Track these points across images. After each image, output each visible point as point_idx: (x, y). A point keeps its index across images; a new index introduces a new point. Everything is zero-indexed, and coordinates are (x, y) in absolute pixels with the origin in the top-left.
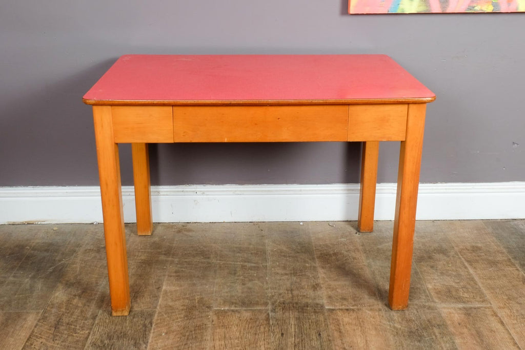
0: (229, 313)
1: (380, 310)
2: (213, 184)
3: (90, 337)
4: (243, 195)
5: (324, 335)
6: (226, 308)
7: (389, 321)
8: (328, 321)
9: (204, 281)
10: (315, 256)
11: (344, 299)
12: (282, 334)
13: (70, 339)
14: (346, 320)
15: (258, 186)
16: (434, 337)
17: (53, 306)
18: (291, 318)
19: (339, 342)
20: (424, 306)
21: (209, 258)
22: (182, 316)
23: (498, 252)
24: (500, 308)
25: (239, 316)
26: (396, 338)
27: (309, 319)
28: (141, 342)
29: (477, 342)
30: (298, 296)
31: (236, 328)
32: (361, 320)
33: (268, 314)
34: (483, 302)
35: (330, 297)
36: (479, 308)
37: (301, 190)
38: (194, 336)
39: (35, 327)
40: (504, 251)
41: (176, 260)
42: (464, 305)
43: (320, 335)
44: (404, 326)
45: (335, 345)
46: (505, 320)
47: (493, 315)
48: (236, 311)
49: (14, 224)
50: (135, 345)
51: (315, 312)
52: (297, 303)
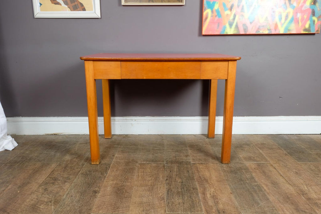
0: (146, 164)
1: (217, 164)
2: (140, 116)
3: (81, 171)
5: (190, 172)
6: (145, 163)
7: (221, 167)
8: (192, 167)
9: (135, 154)
10: (187, 146)
11: (200, 160)
12: (171, 171)
13: (71, 172)
14: (201, 167)
16: (242, 173)
17: (64, 161)
18: (175, 166)
19: (197, 174)
20: (238, 163)
21: (137, 146)
22: (124, 165)
23: (274, 145)
24: (274, 163)
25: (150, 165)
26: (224, 173)
27: (183, 166)
28: (104, 173)
29: (263, 174)
30: (178, 159)
31: (149, 169)
32: (208, 167)
33: (164, 165)
34: (266, 161)
35: (193, 159)
36: (264, 163)
38: (129, 172)
39: (55, 168)
40: (277, 144)
41: (122, 147)
42: (258, 163)
43: (188, 171)
44: (228, 169)
46: (277, 168)
47: (271, 166)
48: (149, 163)
49: (48, 135)
50: (101, 174)
51: (186, 164)
52: (178, 161)
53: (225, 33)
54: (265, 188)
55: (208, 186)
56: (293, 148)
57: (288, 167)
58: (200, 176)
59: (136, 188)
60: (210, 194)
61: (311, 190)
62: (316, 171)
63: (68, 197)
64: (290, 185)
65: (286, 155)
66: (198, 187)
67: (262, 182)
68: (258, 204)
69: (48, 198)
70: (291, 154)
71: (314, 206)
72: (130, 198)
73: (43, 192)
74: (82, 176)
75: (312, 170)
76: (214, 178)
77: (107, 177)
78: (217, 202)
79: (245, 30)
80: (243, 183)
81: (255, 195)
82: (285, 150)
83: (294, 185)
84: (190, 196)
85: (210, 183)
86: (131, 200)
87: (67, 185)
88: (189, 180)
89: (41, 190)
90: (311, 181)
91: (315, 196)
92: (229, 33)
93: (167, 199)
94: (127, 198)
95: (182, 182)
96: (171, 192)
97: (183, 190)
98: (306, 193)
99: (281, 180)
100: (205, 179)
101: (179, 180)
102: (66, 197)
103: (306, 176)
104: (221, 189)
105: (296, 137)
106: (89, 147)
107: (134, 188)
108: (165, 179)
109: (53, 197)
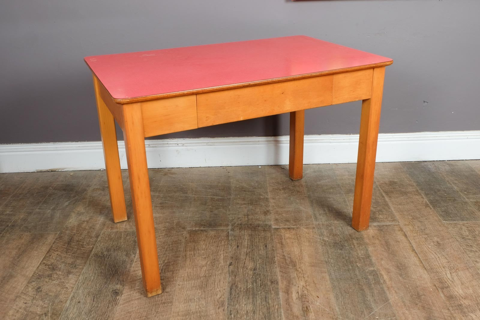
0: (199, 232)
2: (190, 138)
3: (94, 250)
4: (214, 145)
5: (269, 246)
6: (197, 229)
7: (320, 236)
8: (273, 236)
9: (182, 210)
10: (268, 190)
11: (287, 221)
12: (238, 246)
13: (79, 251)
14: (287, 235)
15: (225, 138)
16: (353, 246)
17: (67, 228)
18: (246, 234)
19: (280, 251)
21: (186, 193)
22: (163, 234)
23: (409, 185)
24: (406, 225)
25: (206, 234)
26: (324, 247)
27: (259, 235)
28: (131, 253)
29: (385, 249)
30: (252, 219)
31: (203, 242)
32: (298, 235)
33: (228, 232)
34: (393, 221)
35: (276, 220)
36: (389, 225)
37: (259, 141)
38: (171, 249)
39: (53, 243)
40: (414, 184)
41: (161, 195)
42: (379, 224)
43: (266, 246)
44: (331, 239)
45: (277, 253)
46: (408, 234)
47: (399, 230)
48: (205, 230)
49: (41, 172)
50: (127, 255)
51: (264, 230)
52: (251, 225)
54: (385, 277)
55: (295, 275)
56: (439, 191)
57: (427, 231)
58: (284, 256)
59: (181, 283)
60: (298, 292)
61: (456, 278)
62: (469, 239)
63: (73, 304)
64: (426, 269)
65: (427, 206)
66: (279, 278)
67: (381, 265)
68: (370, 309)
69: (42, 307)
70: (434, 204)
71: (456, 311)
72: (170, 304)
73: (34, 294)
74: (95, 261)
75: (463, 238)
76: (307, 259)
77: (135, 261)
78: (307, 307)
80: (351, 268)
81: (367, 292)
82: (426, 195)
83: (430, 270)
84: (266, 298)
85: (299, 269)
86: (171, 308)
87: (72, 279)
88: (266, 265)
89: (31, 291)
90: (458, 261)
91: (461, 292)
93: (228, 304)
94: (166, 305)
95: (255, 270)
96: (235, 291)
97: (255, 284)
98: (447, 285)
99: (412, 260)
100: (292, 261)
101: (250, 265)
102: (70, 304)
103: (452, 251)
104: (316, 282)
105: (447, 168)
106: (108, 198)
107: (178, 283)
108: (228, 263)
109: (50, 304)
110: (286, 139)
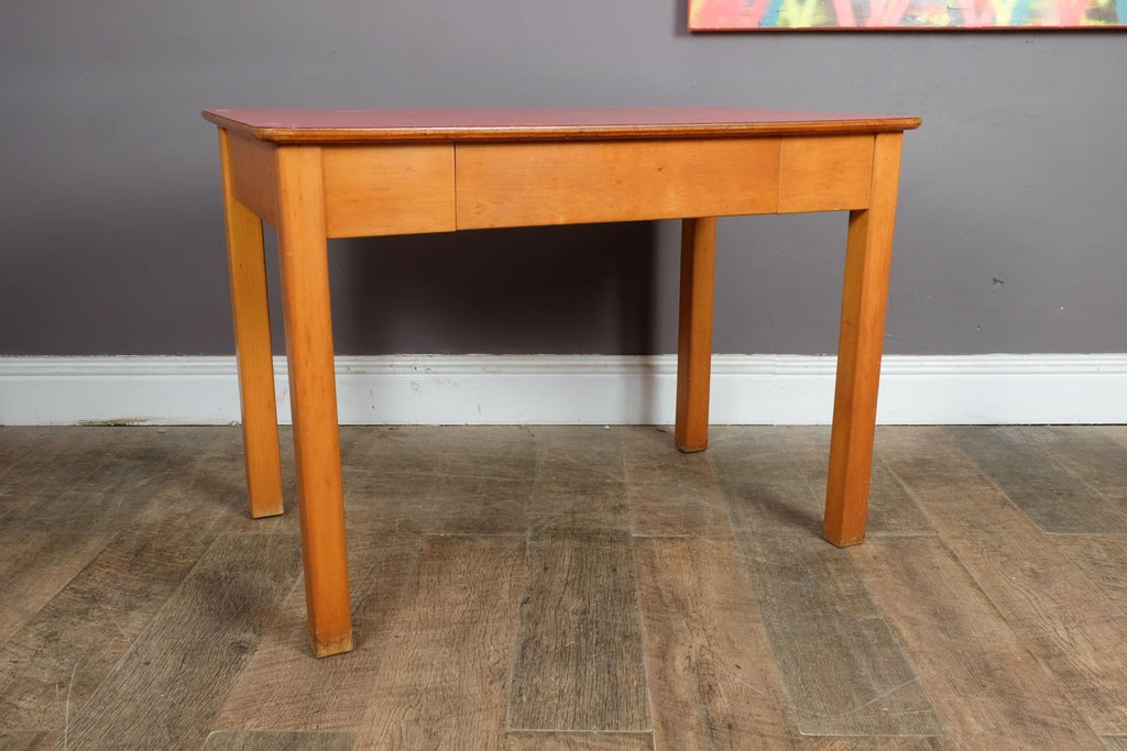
0: (454, 541)
3: (196, 567)
5: (623, 571)
6: (449, 534)
7: (745, 554)
8: (633, 552)
9: (416, 500)
10: (625, 470)
11: (668, 524)
12: (546, 569)
13: (160, 569)
14: (666, 551)
16: (825, 575)
17: (138, 527)
18: (566, 552)
19: (649, 580)
21: (429, 470)
22: (368, 543)
23: (962, 466)
24: (954, 538)
25: (471, 544)
26: (755, 574)
27: (598, 550)
28: (287, 575)
29: (904, 581)
30: (583, 520)
31: (463, 559)
32: (694, 552)
33: (525, 543)
34: (922, 530)
35: (642, 522)
36: (914, 538)
37: (606, 366)
38: (383, 569)
39: (101, 553)
40: (974, 464)
41: (370, 472)
42: (889, 534)
43: (615, 570)
44: (772, 559)
45: (641, 584)
46: (961, 554)
47: (939, 547)
48: (467, 538)
49: (91, 425)
50: (275, 578)
51: (611, 541)
52: (580, 530)
53: (779, 24)
54: (905, 633)
55: (684, 625)
56: (1034, 477)
57: (1006, 550)
58: (658, 588)
59: (402, 633)
60: (689, 658)
61: (1079, 639)
62: (1111, 566)
63: (133, 665)
64: (1004, 619)
65: (1004, 503)
66: (644, 629)
67: (896, 611)
68: (870, 693)
69: (55, 670)
70: (1022, 501)
71: (1084, 701)
72: (371, 673)
73: (39, 646)
74: (198, 587)
75: (1095, 564)
76: (712, 594)
77: (294, 588)
78: (710, 686)
79: (858, 10)
80: (820, 614)
81: (861, 659)
82: (1003, 484)
83: (1017, 621)
84: (609, 666)
85: (694, 615)
86: (374, 681)
87: (137, 619)
88: (612, 604)
89: (32, 640)
90: (1085, 606)
91: (1093, 664)
92: (795, 25)
93: (515, 675)
94: (361, 673)
95: (584, 613)
96: (535, 651)
97: (583, 640)
98: (1057, 651)
99: (970, 604)
100: (676, 600)
101: (575, 604)
102: (125, 667)
103: (1069, 588)
104: (733, 639)
105: (1052, 438)
106: (242, 474)
107: (395, 632)
108: (520, 599)
109: (77, 665)
110: (670, 363)
